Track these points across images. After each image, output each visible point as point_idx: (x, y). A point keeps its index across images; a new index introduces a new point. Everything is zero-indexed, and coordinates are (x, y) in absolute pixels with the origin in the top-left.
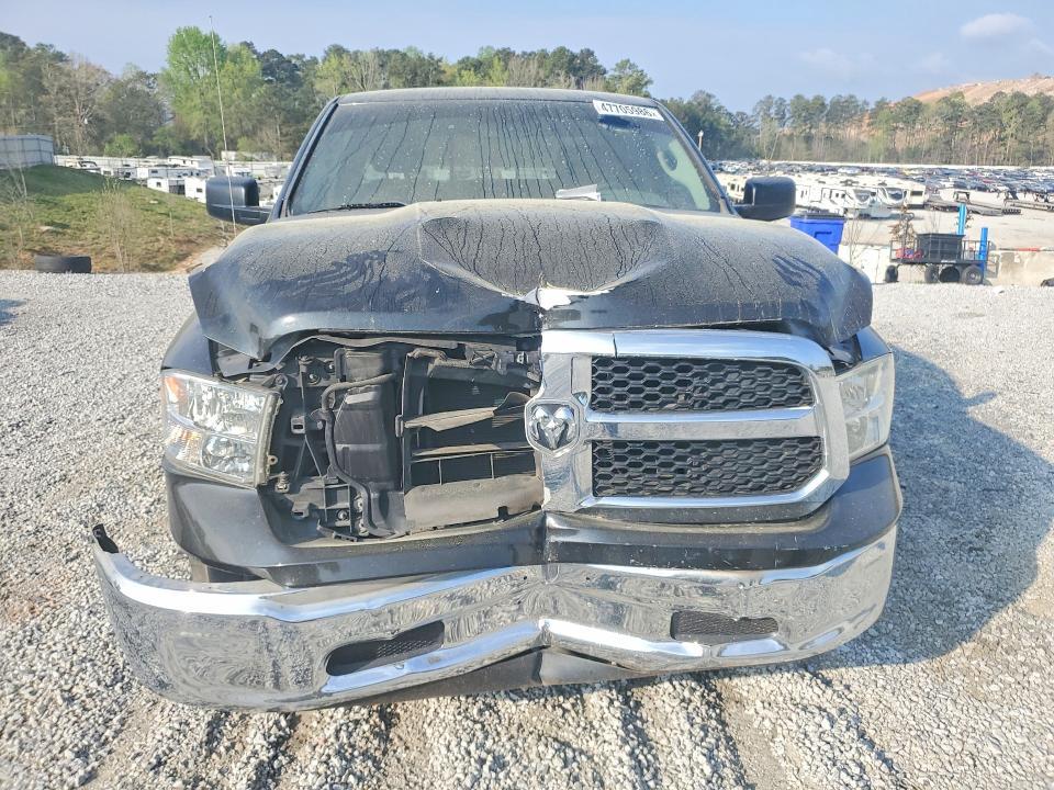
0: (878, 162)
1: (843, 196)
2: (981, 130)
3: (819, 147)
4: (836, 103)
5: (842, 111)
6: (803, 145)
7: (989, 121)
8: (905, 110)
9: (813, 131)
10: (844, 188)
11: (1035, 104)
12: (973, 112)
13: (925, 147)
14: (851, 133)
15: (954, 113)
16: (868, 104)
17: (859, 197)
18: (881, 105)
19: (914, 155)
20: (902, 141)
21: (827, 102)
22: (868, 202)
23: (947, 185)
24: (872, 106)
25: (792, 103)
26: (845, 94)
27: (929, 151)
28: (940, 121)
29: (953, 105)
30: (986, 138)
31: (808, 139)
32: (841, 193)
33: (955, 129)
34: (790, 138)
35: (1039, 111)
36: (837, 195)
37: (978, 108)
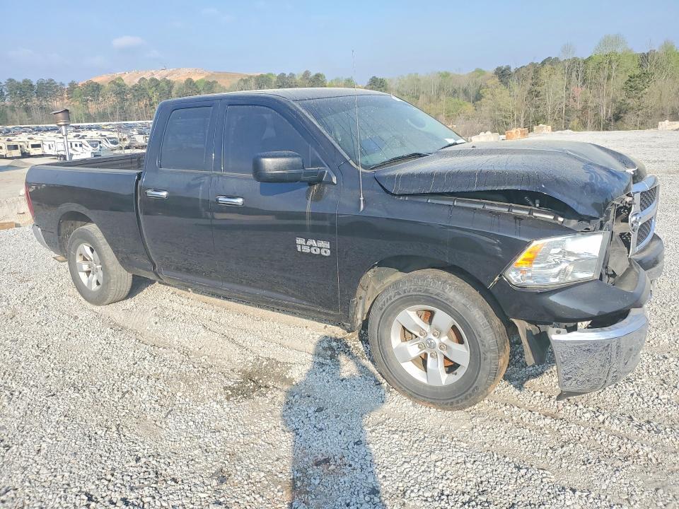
0: (82, 122)
1: (81, 145)
2: (139, 100)
3: (37, 114)
4: (41, 84)
5: (47, 89)
6: (24, 114)
7: (141, 94)
8: (90, 89)
9: (29, 103)
10: (80, 140)
11: (163, 84)
12: (131, 89)
13: (109, 111)
14: (58, 105)
15: (120, 89)
16: (63, 85)
17: (92, 145)
18: (73, 85)
19: (103, 116)
20: (93, 108)
21: (34, 83)
22: (98, 147)
23: (134, 133)
24: (67, 86)
25: (7, 84)
26: (46, 78)
27: (112, 114)
28: (113, 95)
29: (119, 85)
30: (142, 104)
31: (27, 109)
32: (78, 144)
33: (124, 100)
34: (13, 109)
35: (166, 88)
36: (76, 145)
37: (134, 87)
